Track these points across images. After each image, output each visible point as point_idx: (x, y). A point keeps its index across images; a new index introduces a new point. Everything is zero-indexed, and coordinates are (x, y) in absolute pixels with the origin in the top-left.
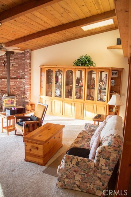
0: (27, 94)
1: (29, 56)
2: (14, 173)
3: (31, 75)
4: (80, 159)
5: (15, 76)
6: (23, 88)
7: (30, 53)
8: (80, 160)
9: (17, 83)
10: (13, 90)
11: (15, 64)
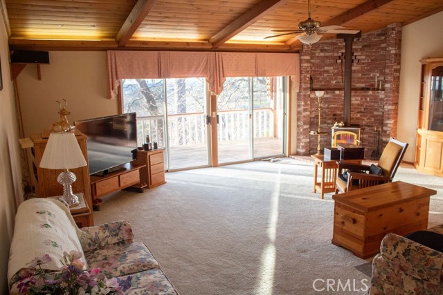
0: (386, 125)
1: (396, 39)
2: (303, 255)
3: (399, 81)
4: (416, 247)
5: (363, 85)
6: (381, 110)
7: (400, 33)
8: (414, 248)
9: (366, 99)
10: (359, 115)
11: (364, 60)
